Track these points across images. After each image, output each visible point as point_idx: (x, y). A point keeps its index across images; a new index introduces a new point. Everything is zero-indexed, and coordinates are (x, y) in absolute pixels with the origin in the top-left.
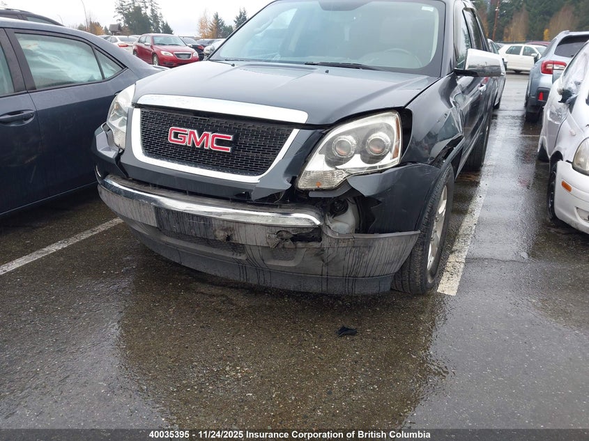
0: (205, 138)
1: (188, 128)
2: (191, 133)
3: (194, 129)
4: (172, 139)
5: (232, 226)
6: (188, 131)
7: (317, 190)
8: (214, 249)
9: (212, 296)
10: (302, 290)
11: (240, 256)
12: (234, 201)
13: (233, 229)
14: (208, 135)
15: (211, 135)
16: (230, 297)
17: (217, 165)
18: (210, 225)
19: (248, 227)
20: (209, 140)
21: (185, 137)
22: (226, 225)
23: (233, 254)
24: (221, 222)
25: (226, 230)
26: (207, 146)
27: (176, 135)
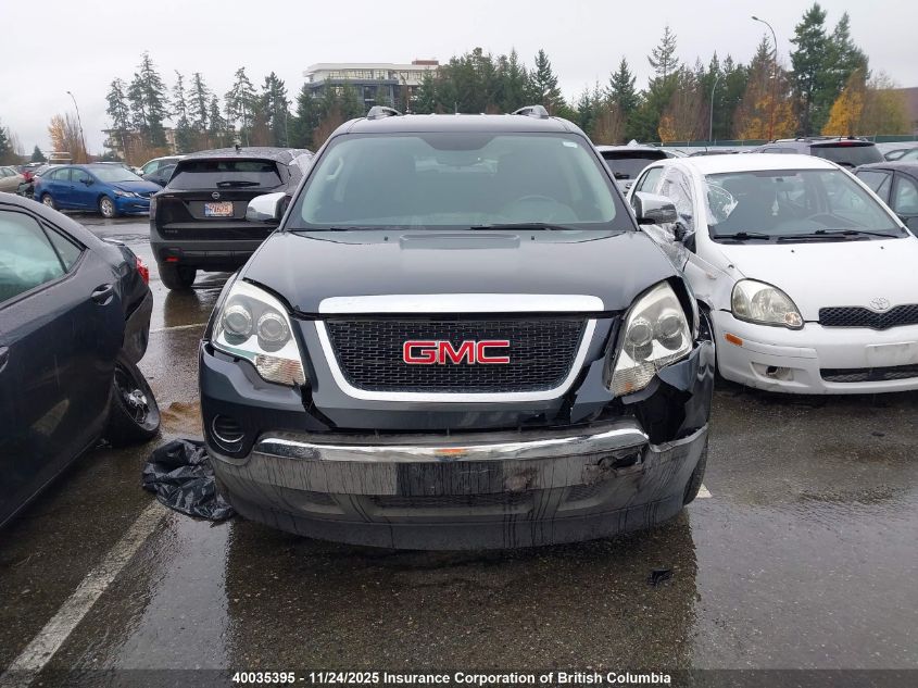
0: (468, 349)
1: (436, 338)
2: (442, 345)
3: (446, 338)
4: (408, 358)
5: (533, 466)
6: (437, 343)
7: (629, 394)
8: (472, 509)
9: (444, 585)
10: (595, 537)
11: (516, 509)
12: (524, 430)
13: (535, 471)
14: (471, 346)
15: (476, 345)
16: (471, 579)
17: (489, 384)
18: (500, 471)
19: (559, 462)
20: (474, 351)
21: (433, 354)
22: (524, 466)
23: (504, 510)
24: (518, 464)
25: (525, 473)
26: (471, 360)
27: (416, 352)
